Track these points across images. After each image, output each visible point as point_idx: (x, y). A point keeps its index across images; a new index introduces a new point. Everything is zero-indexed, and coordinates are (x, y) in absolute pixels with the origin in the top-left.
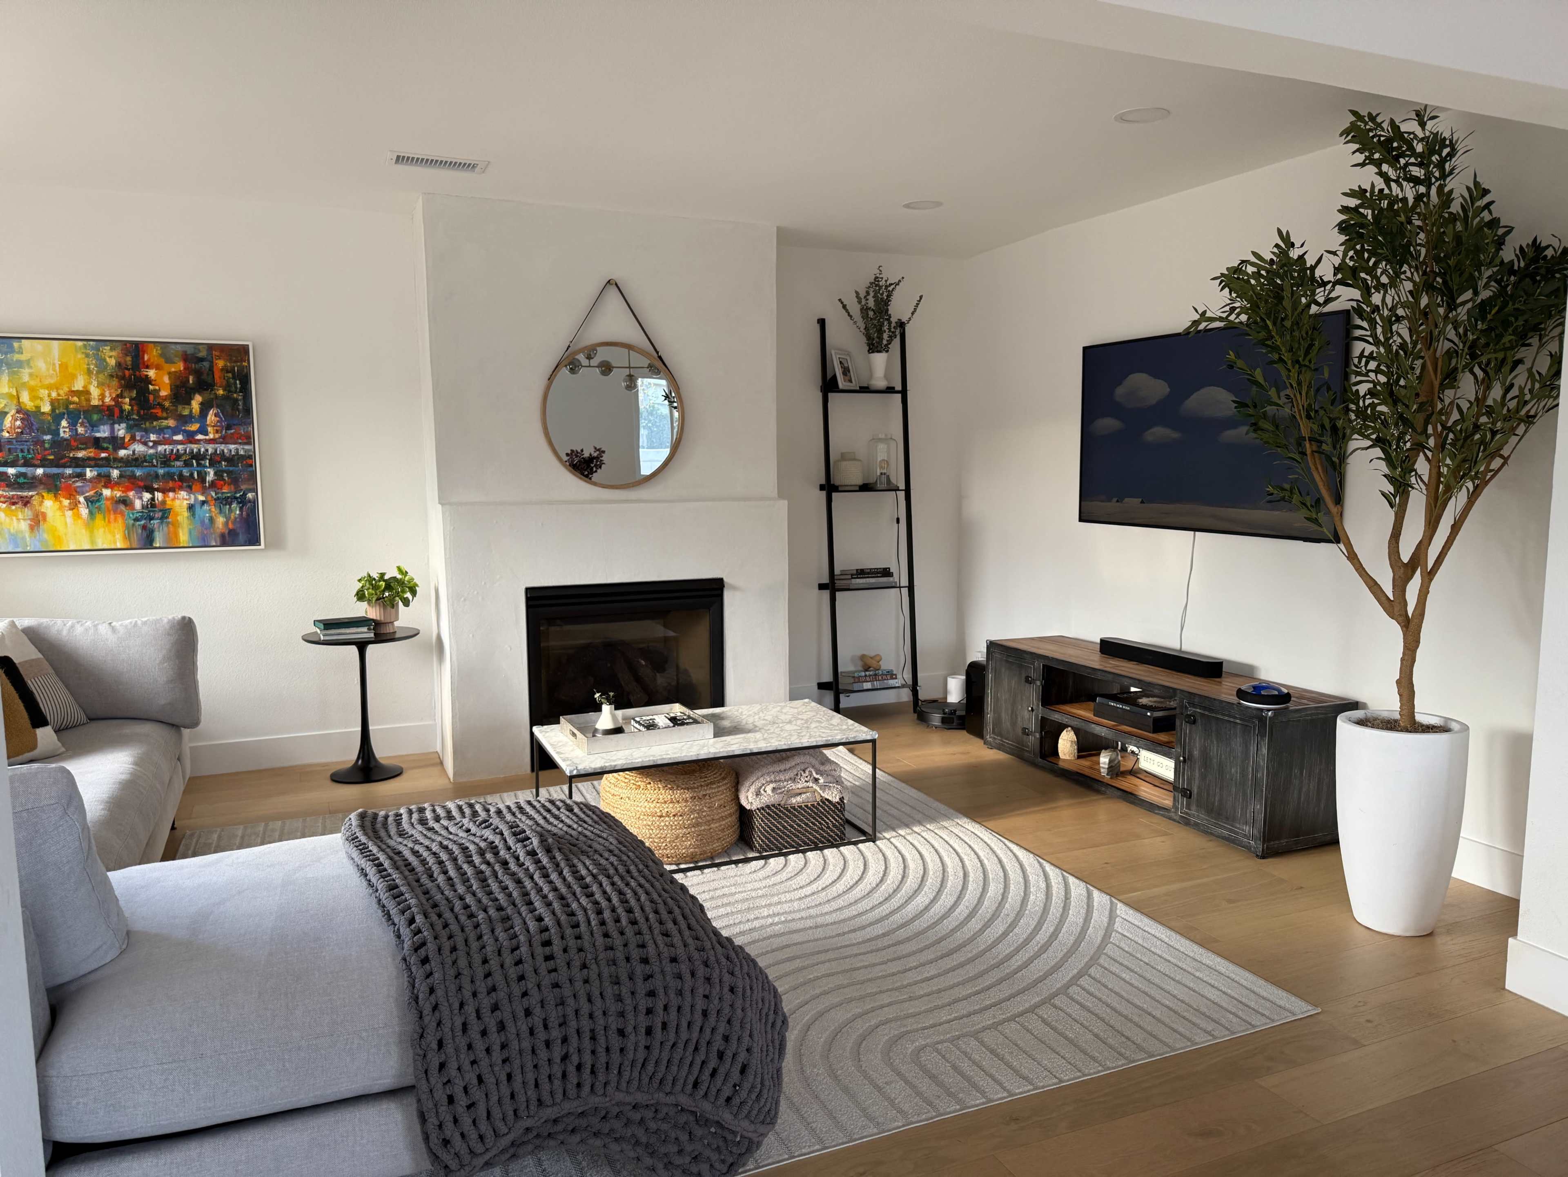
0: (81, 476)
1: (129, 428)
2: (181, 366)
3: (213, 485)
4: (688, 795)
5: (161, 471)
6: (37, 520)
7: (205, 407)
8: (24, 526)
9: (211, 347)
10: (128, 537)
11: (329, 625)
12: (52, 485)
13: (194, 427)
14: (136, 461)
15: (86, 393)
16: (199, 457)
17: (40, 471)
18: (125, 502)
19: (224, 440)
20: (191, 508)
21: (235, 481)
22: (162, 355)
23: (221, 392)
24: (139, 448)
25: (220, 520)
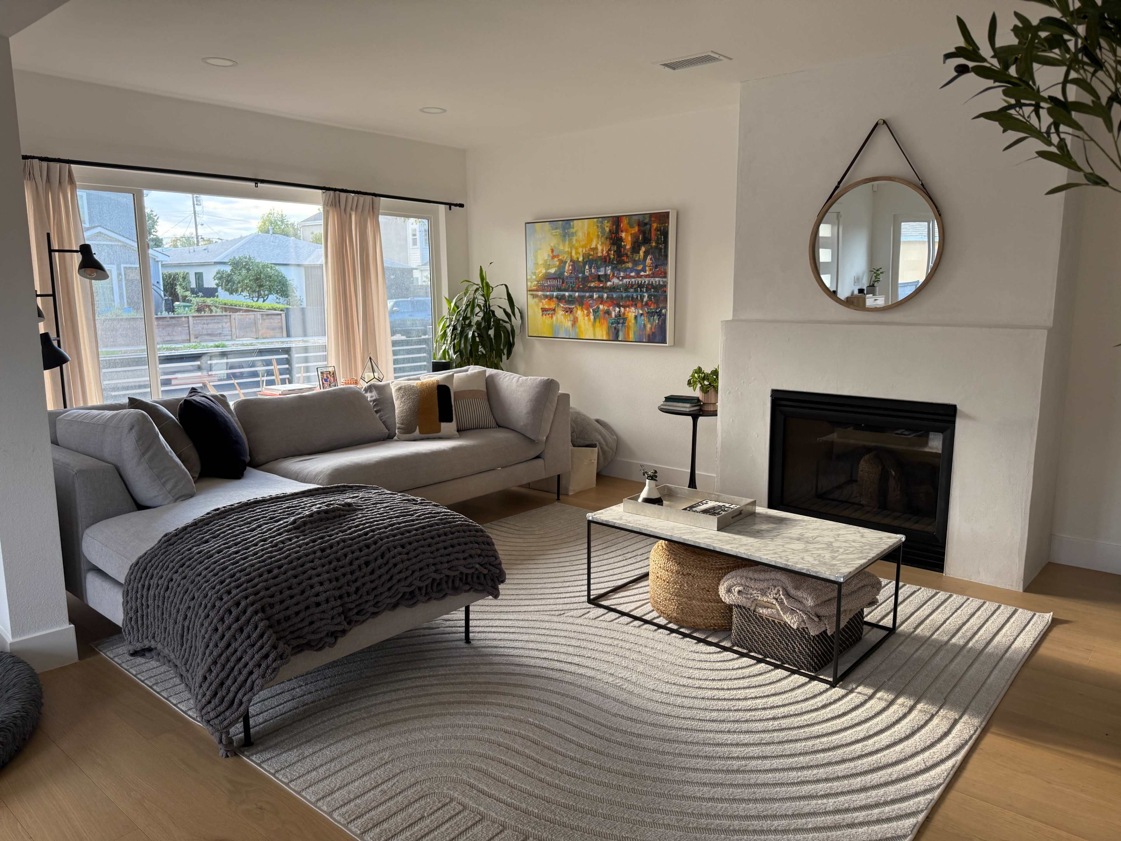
0: (591, 297)
1: (612, 269)
2: (636, 229)
3: (647, 304)
5: (624, 295)
6: (575, 321)
7: (646, 253)
8: (570, 324)
9: (651, 215)
10: (608, 334)
12: (581, 302)
13: (640, 268)
14: (614, 289)
15: (596, 248)
16: (641, 286)
17: (577, 294)
18: (608, 313)
19: (654, 276)
20: (636, 317)
21: (657, 302)
22: (629, 223)
23: (654, 244)
24: (615, 281)
25: (649, 326)
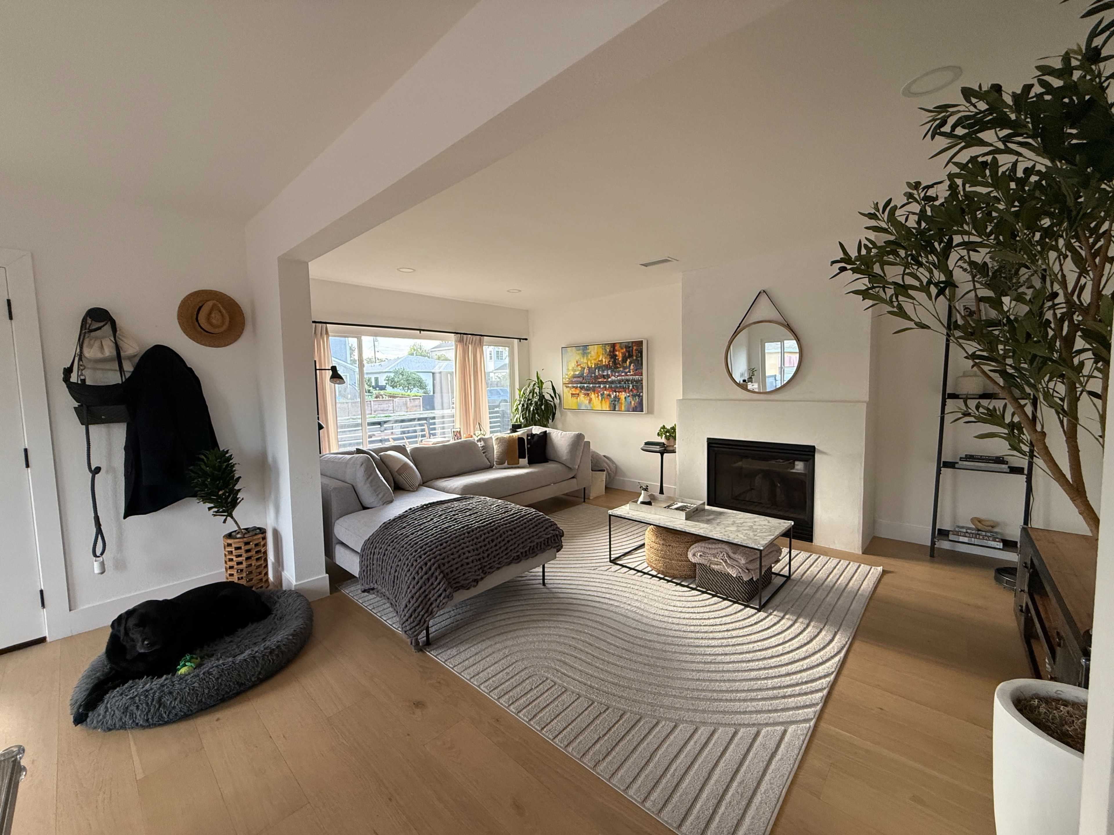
0: (600, 387)
1: (612, 372)
2: (624, 350)
3: (631, 390)
4: (661, 542)
5: (618, 385)
6: (590, 400)
7: (630, 363)
8: (587, 402)
9: (633, 342)
10: (610, 407)
11: (647, 443)
12: (594, 390)
13: (627, 370)
14: (612, 382)
15: (602, 360)
16: (628, 380)
17: (591, 385)
18: (609, 395)
19: (635, 375)
20: (625, 398)
21: (637, 389)
22: (620, 347)
23: (635, 358)
24: (613, 378)
25: (633, 402)
